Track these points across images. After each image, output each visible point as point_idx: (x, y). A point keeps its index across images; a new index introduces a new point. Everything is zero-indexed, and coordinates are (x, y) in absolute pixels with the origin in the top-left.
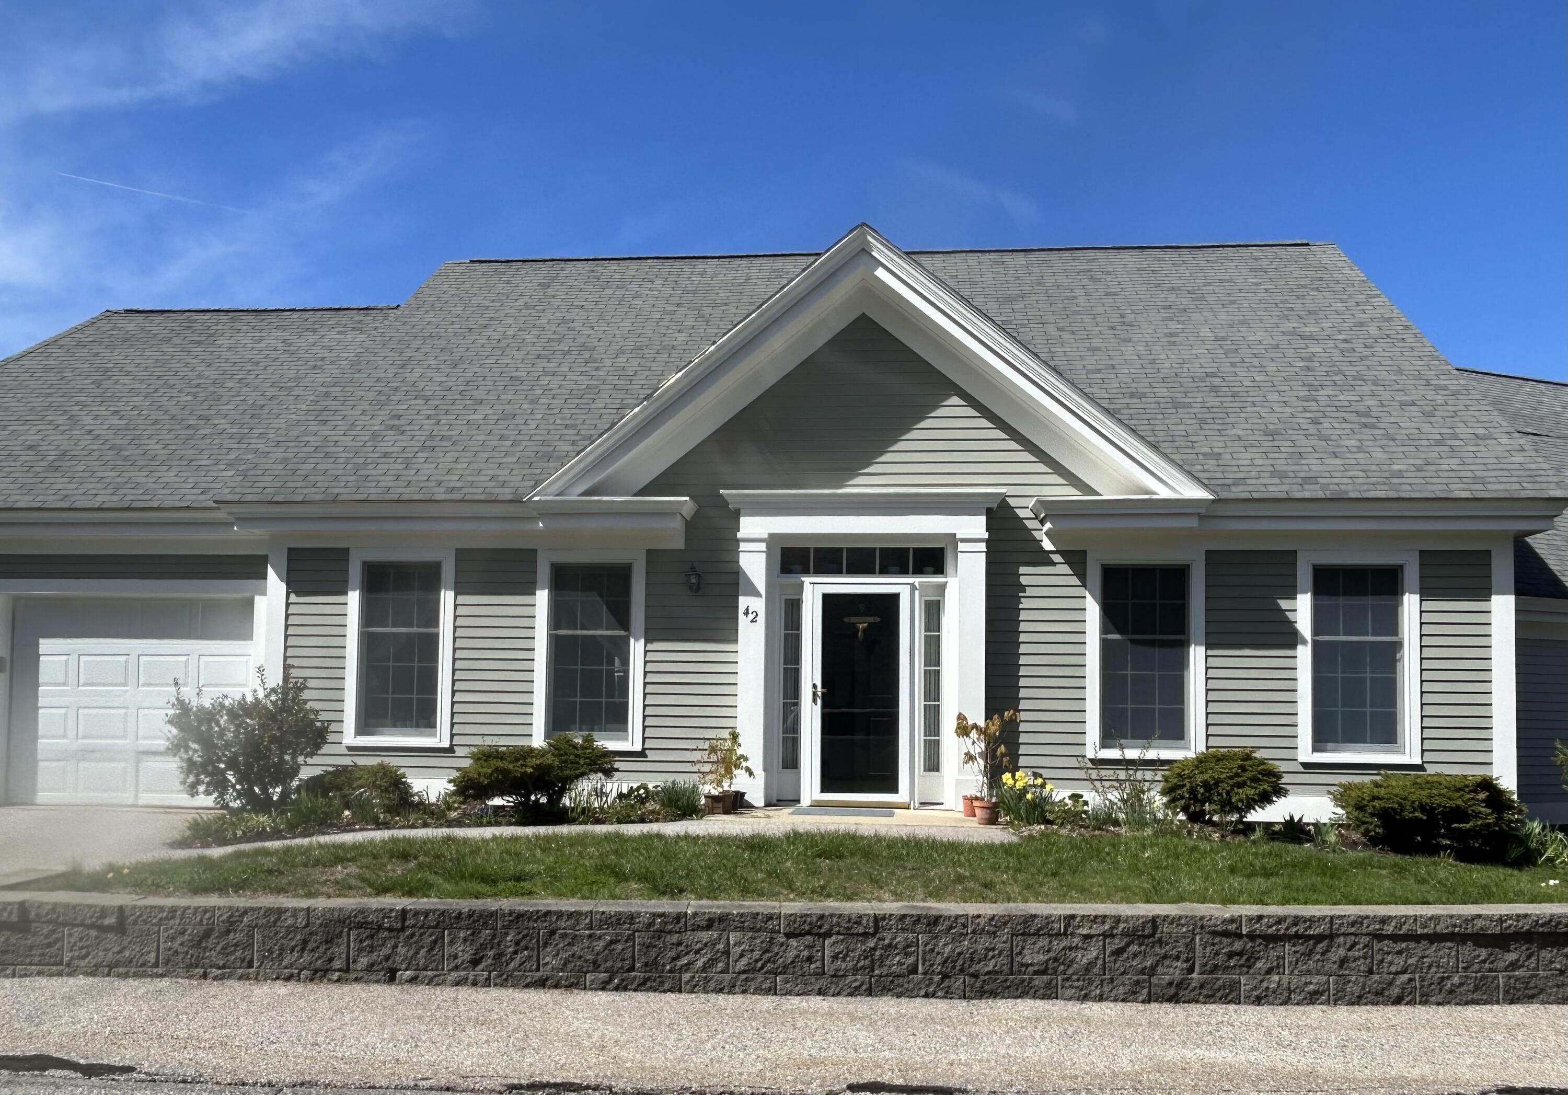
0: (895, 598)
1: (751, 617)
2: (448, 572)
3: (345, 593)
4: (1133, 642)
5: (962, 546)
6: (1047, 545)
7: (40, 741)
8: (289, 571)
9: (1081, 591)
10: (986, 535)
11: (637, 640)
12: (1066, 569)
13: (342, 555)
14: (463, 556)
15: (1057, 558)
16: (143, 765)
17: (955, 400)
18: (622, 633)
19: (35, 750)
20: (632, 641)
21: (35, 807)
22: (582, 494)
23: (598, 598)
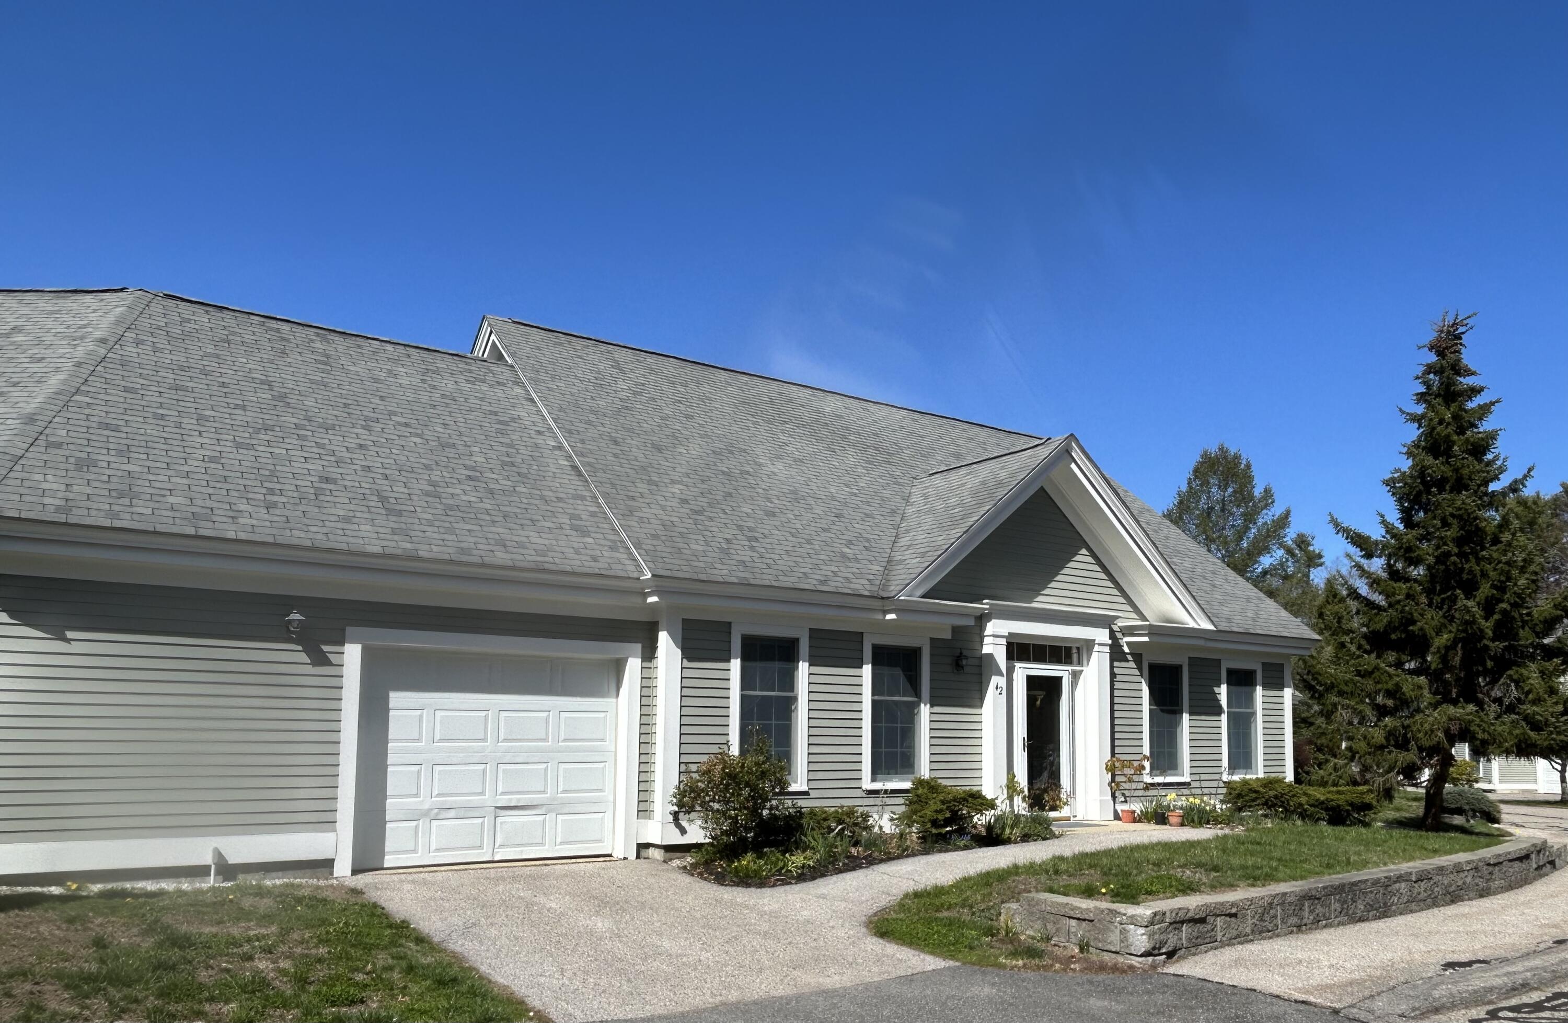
0: (1059, 679)
1: (999, 690)
2: (804, 647)
3: (728, 660)
4: (1162, 711)
5: (1096, 648)
6: (1126, 650)
7: (388, 801)
8: (683, 639)
9: (1139, 679)
10: (1110, 642)
11: (925, 705)
12: (1132, 664)
13: (725, 628)
14: (814, 634)
15: (1129, 657)
16: (499, 820)
17: (1084, 551)
18: (915, 699)
19: (384, 811)
20: (922, 705)
21: (382, 872)
22: (923, 597)
23: (901, 672)
